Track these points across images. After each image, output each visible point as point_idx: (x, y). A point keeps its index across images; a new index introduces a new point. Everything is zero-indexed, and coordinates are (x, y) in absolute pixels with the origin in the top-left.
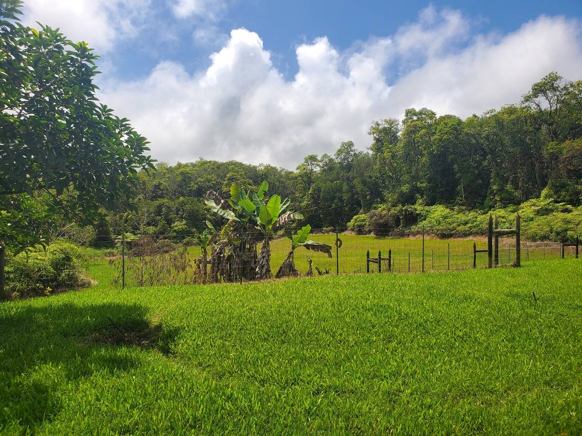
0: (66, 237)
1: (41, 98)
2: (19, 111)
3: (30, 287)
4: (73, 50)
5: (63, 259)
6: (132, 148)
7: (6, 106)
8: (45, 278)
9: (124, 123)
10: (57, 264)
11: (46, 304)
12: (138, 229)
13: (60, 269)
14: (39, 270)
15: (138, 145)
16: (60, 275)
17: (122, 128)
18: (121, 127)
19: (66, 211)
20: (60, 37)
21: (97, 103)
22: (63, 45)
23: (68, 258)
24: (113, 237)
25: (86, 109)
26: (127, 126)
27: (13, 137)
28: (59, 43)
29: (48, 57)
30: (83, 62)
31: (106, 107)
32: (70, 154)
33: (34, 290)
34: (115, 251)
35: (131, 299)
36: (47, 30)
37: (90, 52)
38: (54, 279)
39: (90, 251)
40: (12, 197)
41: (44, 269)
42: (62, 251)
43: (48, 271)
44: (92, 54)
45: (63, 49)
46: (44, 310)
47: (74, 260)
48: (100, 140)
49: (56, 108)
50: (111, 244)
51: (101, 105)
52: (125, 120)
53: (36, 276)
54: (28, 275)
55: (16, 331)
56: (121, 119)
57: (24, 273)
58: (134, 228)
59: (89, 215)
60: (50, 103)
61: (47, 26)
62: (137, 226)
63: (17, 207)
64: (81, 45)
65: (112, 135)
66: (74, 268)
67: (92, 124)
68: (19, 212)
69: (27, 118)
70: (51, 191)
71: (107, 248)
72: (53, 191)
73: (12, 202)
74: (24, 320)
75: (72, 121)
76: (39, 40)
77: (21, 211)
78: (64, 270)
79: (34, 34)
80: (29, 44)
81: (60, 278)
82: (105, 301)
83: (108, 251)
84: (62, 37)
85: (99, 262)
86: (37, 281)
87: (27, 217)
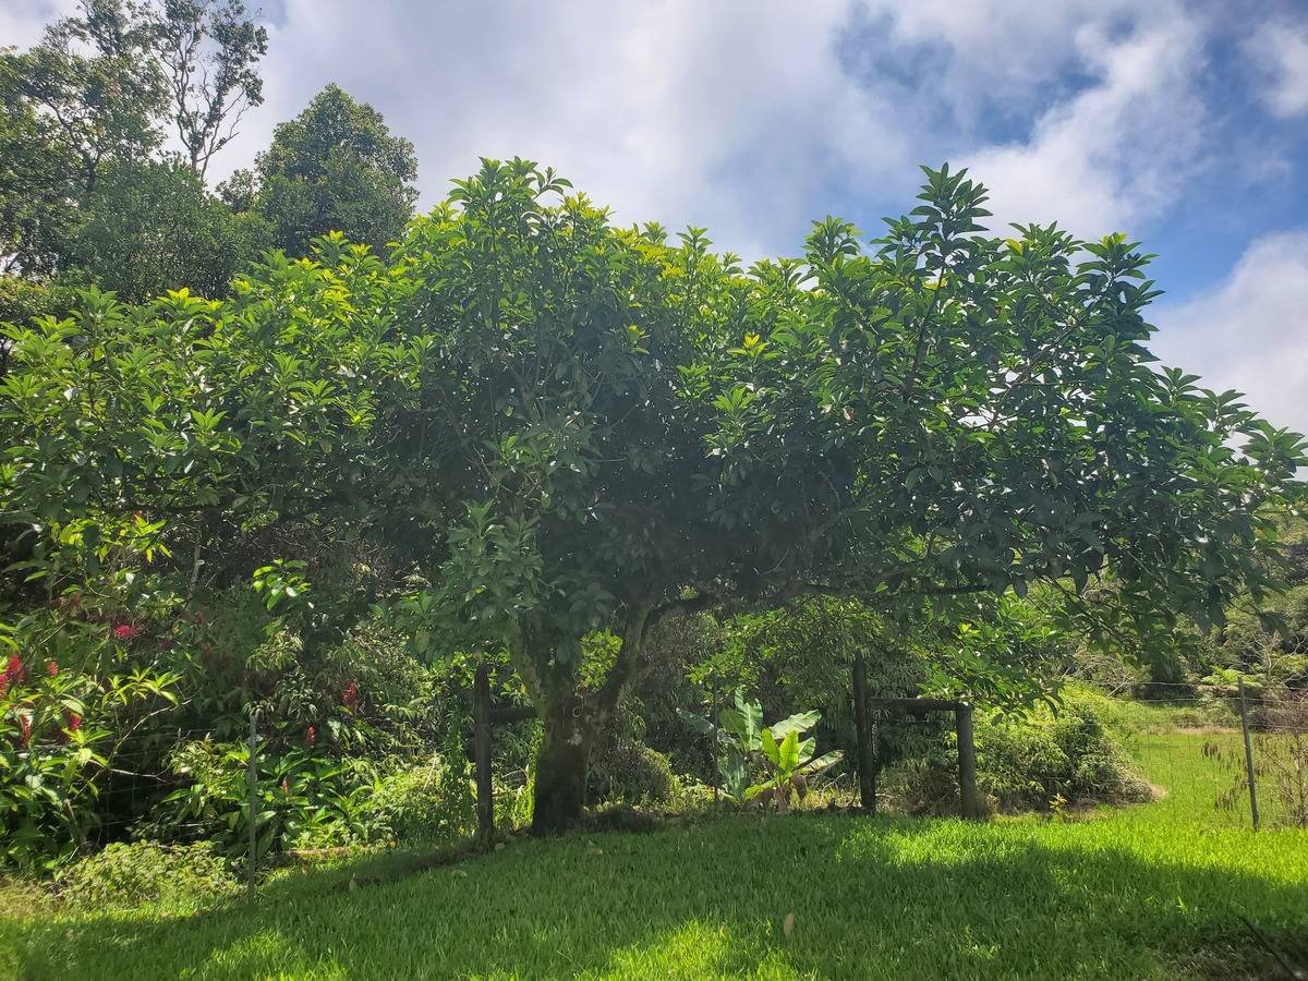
0: (1079, 673)
1: (1031, 379)
2: (992, 416)
3: (1018, 787)
4: (1092, 257)
5: (1082, 729)
6: (1262, 466)
7: (966, 410)
8: (1045, 769)
9: (1228, 404)
10: (1069, 740)
11: (1067, 844)
12: (1257, 660)
13: (1076, 751)
14: (1033, 750)
15: (1281, 457)
16: (1076, 766)
17: (1225, 416)
18: (1221, 414)
19: (1095, 626)
20: (1060, 240)
21: (1153, 367)
22: (1065, 255)
23: (1090, 728)
24: (1191, 678)
25: (1133, 388)
26: (1240, 410)
27: (981, 470)
28: (1058, 253)
29: (1042, 289)
30: (1117, 280)
31: (1178, 371)
32: (1099, 494)
33: (1025, 794)
34: (1198, 713)
35: (1287, 865)
36: (1033, 232)
37: (1133, 253)
38: (1067, 774)
39: (1136, 709)
40: (978, 596)
41: (1043, 748)
42: (1077, 709)
43: (1051, 755)
44: (1138, 256)
45: (1067, 262)
46: (1067, 859)
47: (1107, 732)
48: (1172, 455)
49: (1066, 395)
50: (1186, 695)
51: (1166, 369)
52: (1231, 395)
53: (1027, 763)
54: (1010, 760)
55: (1014, 900)
56: (1218, 394)
57: (1005, 756)
58: (1243, 658)
59: (1152, 637)
60: (1047, 387)
61: (1031, 225)
62: (1250, 652)
63: (989, 617)
64: (1110, 242)
65: (1200, 440)
66: (1107, 752)
67: (1146, 420)
68: (994, 627)
69: (1005, 427)
70: (1062, 582)
71: (1180, 705)
72: (1068, 583)
73: (980, 606)
74: (1027, 876)
75: (1099, 417)
76: (1022, 260)
77: (998, 624)
78: (1086, 754)
79: (1012, 250)
80: (1000, 273)
81: (1079, 774)
82: (1213, 858)
83: (1183, 711)
84: (1063, 238)
85: (1160, 739)
86: (1030, 775)
87: (1010, 637)
